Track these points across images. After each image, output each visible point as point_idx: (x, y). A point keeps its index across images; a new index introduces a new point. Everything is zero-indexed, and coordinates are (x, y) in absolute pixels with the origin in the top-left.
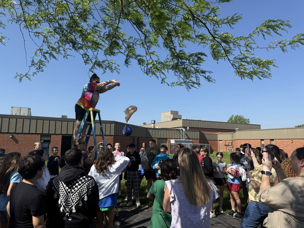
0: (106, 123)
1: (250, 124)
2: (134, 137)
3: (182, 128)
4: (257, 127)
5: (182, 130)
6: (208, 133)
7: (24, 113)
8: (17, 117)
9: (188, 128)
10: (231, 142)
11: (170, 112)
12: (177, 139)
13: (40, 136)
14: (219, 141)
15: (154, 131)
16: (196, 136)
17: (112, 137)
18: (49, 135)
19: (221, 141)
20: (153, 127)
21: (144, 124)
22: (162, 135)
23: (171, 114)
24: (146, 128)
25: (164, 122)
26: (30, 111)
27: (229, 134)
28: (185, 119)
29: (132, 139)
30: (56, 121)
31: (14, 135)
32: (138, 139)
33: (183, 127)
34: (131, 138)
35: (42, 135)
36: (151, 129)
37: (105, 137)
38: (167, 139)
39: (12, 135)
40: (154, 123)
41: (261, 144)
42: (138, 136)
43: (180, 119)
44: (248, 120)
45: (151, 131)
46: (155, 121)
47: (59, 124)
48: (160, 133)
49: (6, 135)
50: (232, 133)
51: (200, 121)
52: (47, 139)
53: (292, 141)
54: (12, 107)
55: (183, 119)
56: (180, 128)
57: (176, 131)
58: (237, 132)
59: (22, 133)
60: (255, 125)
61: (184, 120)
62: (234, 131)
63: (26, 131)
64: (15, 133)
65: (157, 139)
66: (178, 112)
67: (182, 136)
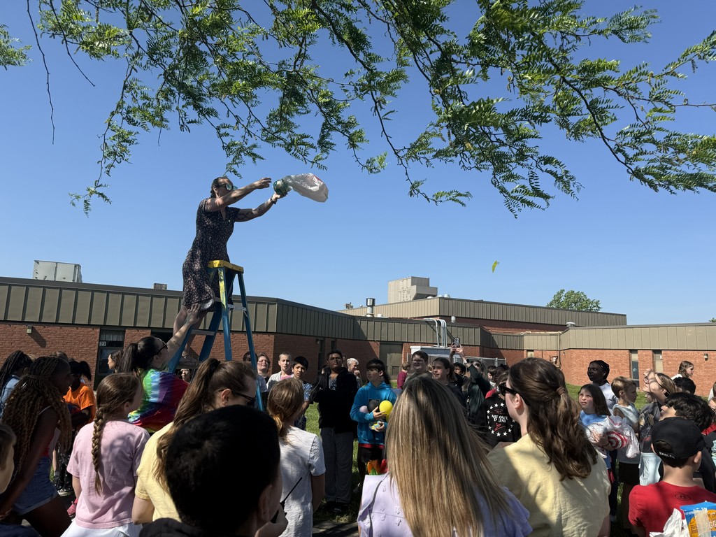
0: (257, 303)
1: (602, 313)
2: (324, 338)
3: (438, 319)
4: (618, 320)
5: (439, 322)
6: (501, 331)
7: (65, 275)
8: (45, 285)
9: (453, 318)
10: (556, 354)
11: (410, 281)
12: (427, 344)
13: (98, 330)
14: (528, 350)
15: (371, 324)
16: (472, 338)
17: (272, 337)
18: (121, 330)
19: (533, 351)
20: (369, 316)
21: (348, 306)
22: (392, 334)
23: (413, 284)
24: (354, 318)
25: (395, 303)
26: (79, 272)
27: (551, 335)
28: (446, 296)
29: (319, 342)
30: (138, 295)
31: (37, 327)
32: (333, 342)
33: (442, 317)
34: (317, 340)
35: (104, 329)
36: (365, 318)
37: (254, 336)
38: (401, 344)
39: (33, 328)
40: (371, 304)
41: (630, 360)
42: (334, 336)
43: (434, 296)
44: (597, 303)
45: (363, 325)
46: (374, 300)
47: (145, 302)
48: (385, 329)
49: (18, 328)
50: (559, 332)
51: (481, 302)
52: (115, 338)
53: (707, 355)
54: (36, 261)
55: (440, 296)
56: (434, 319)
57: (424, 326)
58: (571, 332)
59: (56, 324)
60: (613, 314)
61: (442, 298)
62: (564, 328)
63: (66, 318)
64: (40, 323)
65: (379, 343)
66: (429, 279)
67: (440, 337)
